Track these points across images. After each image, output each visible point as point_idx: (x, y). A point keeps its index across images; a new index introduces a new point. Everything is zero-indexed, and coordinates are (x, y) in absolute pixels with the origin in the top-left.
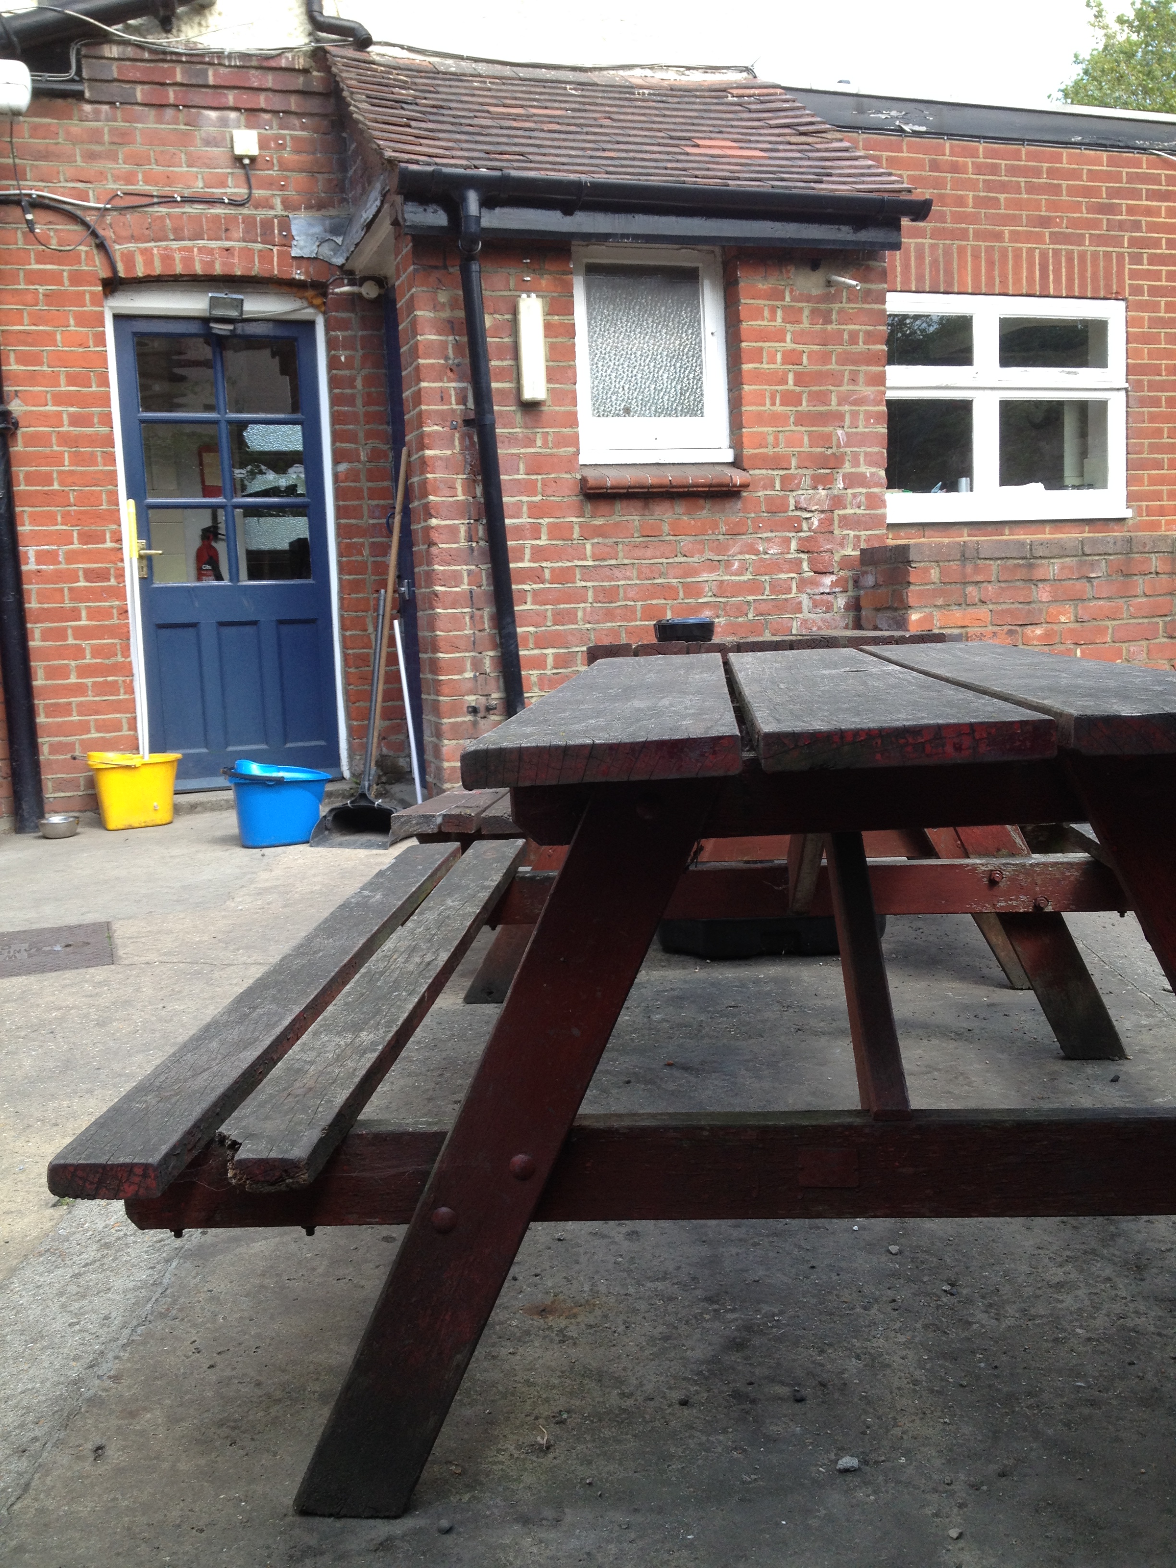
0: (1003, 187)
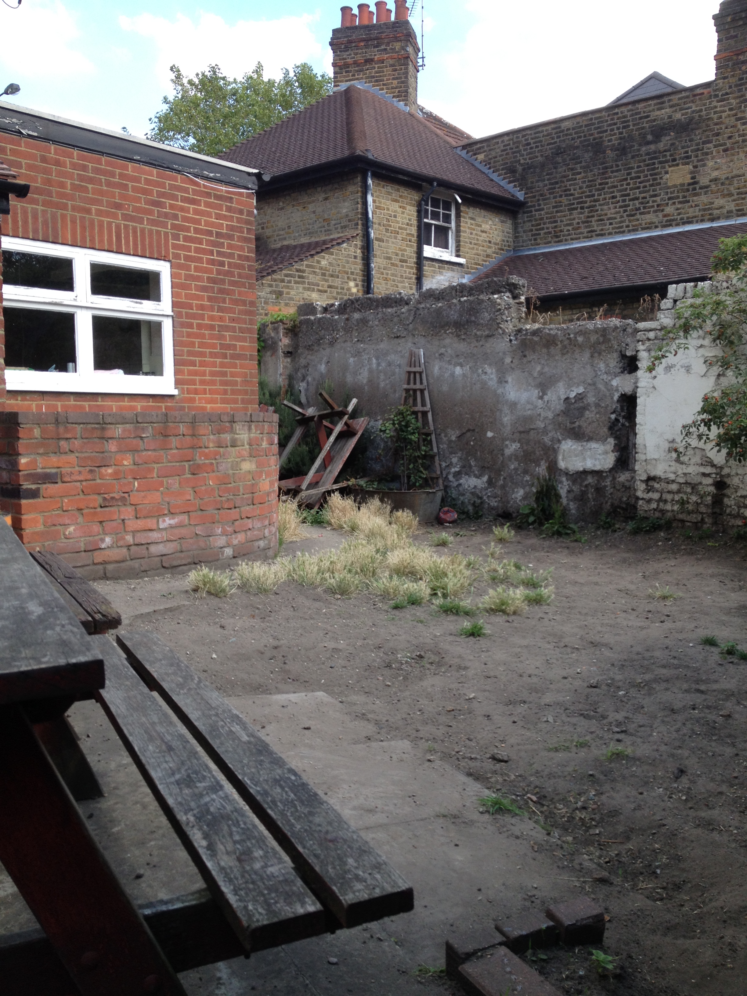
0: (91, 180)
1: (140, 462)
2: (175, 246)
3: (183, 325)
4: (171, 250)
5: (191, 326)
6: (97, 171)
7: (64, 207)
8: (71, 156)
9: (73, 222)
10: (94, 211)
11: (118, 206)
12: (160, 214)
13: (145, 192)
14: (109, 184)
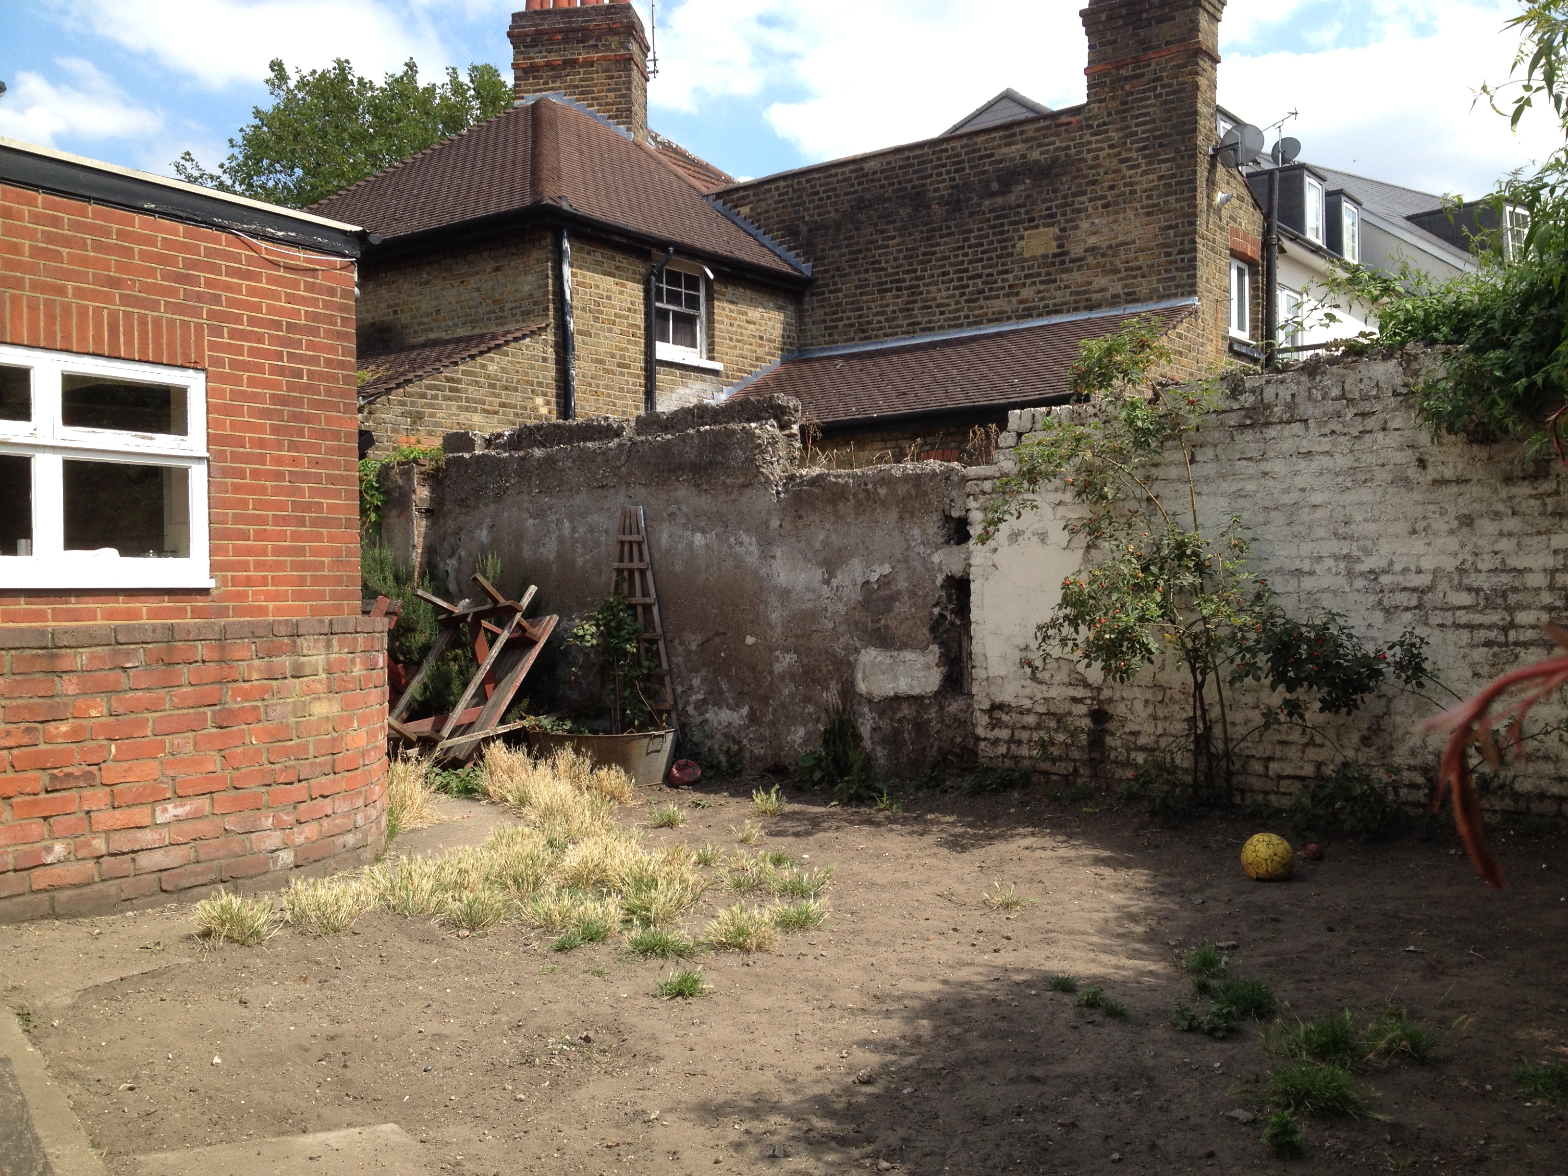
0: (67, 242)
1: (121, 711)
2: (213, 346)
3: (226, 473)
4: (207, 353)
5: (241, 474)
6: (76, 226)
7: (18, 284)
8: (32, 203)
9: (33, 308)
10: (70, 291)
11: (114, 283)
12: (188, 295)
13: (162, 259)
14: (98, 247)
